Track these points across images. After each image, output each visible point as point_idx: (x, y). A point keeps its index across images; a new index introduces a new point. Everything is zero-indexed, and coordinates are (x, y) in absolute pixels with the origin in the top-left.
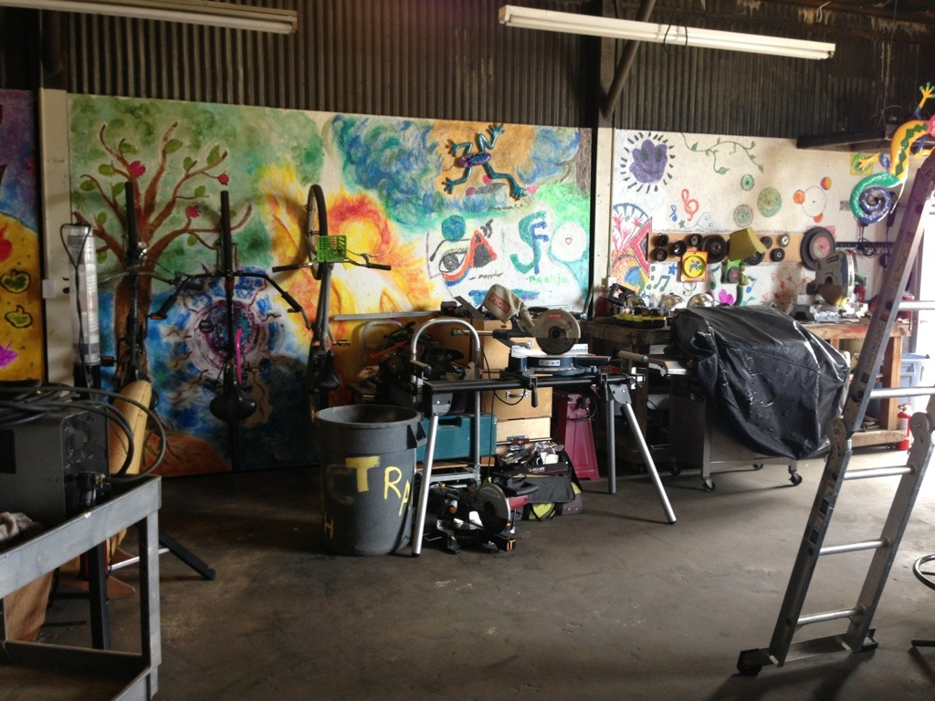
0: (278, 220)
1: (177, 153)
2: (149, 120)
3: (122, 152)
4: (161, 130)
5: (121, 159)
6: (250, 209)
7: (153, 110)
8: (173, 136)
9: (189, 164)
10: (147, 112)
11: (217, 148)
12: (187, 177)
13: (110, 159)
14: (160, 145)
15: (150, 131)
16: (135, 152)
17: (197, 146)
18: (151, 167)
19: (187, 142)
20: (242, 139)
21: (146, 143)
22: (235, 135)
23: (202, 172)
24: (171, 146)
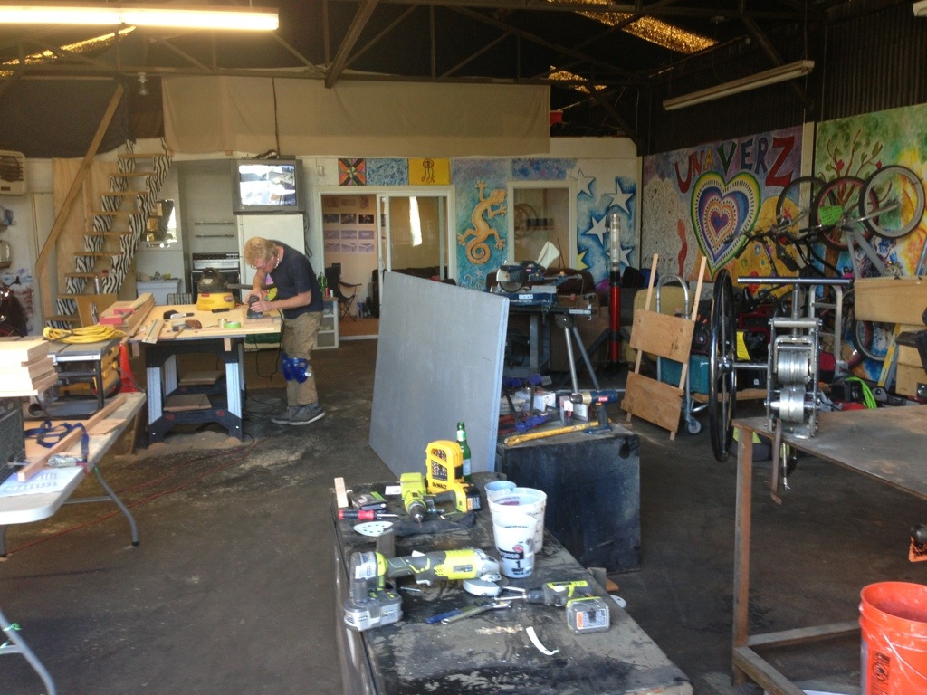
0: (905, 192)
1: (859, 150)
2: (848, 131)
3: (835, 155)
4: (852, 138)
5: (835, 159)
6: (891, 185)
7: (851, 124)
8: (857, 140)
9: (864, 157)
10: (848, 126)
11: (878, 143)
12: (862, 167)
13: (830, 161)
14: (851, 146)
15: (848, 140)
16: (841, 154)
17: (868, 144)
18: (846, 162)
19: (864, 142)
20: (891, 134)
21: (846, 146)
22: (887, 132)
23: (869, 162)
24: (857, 145)
